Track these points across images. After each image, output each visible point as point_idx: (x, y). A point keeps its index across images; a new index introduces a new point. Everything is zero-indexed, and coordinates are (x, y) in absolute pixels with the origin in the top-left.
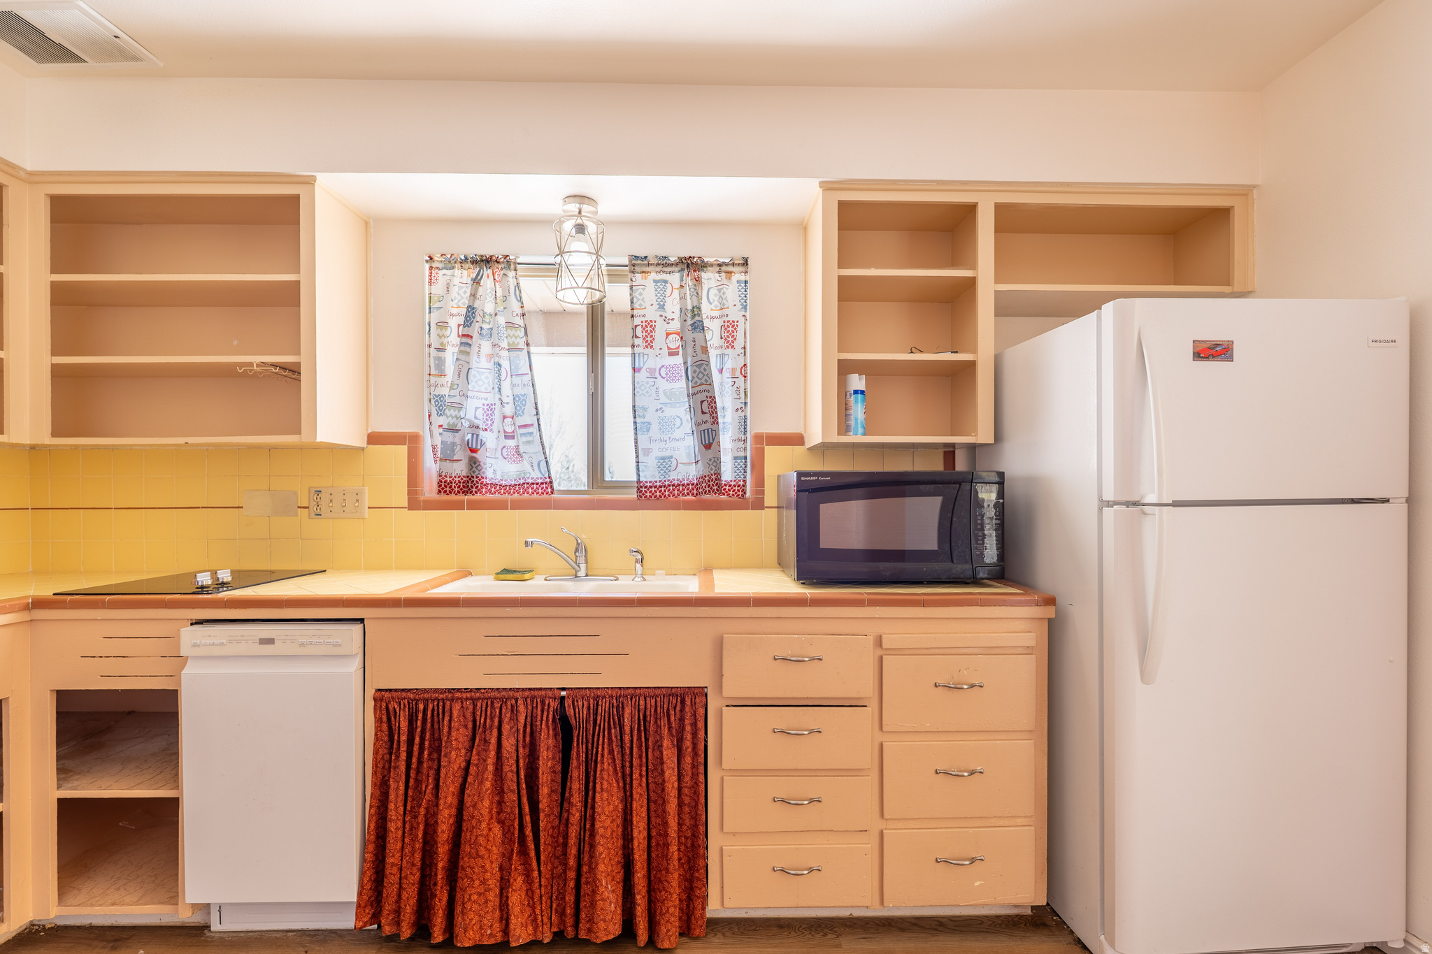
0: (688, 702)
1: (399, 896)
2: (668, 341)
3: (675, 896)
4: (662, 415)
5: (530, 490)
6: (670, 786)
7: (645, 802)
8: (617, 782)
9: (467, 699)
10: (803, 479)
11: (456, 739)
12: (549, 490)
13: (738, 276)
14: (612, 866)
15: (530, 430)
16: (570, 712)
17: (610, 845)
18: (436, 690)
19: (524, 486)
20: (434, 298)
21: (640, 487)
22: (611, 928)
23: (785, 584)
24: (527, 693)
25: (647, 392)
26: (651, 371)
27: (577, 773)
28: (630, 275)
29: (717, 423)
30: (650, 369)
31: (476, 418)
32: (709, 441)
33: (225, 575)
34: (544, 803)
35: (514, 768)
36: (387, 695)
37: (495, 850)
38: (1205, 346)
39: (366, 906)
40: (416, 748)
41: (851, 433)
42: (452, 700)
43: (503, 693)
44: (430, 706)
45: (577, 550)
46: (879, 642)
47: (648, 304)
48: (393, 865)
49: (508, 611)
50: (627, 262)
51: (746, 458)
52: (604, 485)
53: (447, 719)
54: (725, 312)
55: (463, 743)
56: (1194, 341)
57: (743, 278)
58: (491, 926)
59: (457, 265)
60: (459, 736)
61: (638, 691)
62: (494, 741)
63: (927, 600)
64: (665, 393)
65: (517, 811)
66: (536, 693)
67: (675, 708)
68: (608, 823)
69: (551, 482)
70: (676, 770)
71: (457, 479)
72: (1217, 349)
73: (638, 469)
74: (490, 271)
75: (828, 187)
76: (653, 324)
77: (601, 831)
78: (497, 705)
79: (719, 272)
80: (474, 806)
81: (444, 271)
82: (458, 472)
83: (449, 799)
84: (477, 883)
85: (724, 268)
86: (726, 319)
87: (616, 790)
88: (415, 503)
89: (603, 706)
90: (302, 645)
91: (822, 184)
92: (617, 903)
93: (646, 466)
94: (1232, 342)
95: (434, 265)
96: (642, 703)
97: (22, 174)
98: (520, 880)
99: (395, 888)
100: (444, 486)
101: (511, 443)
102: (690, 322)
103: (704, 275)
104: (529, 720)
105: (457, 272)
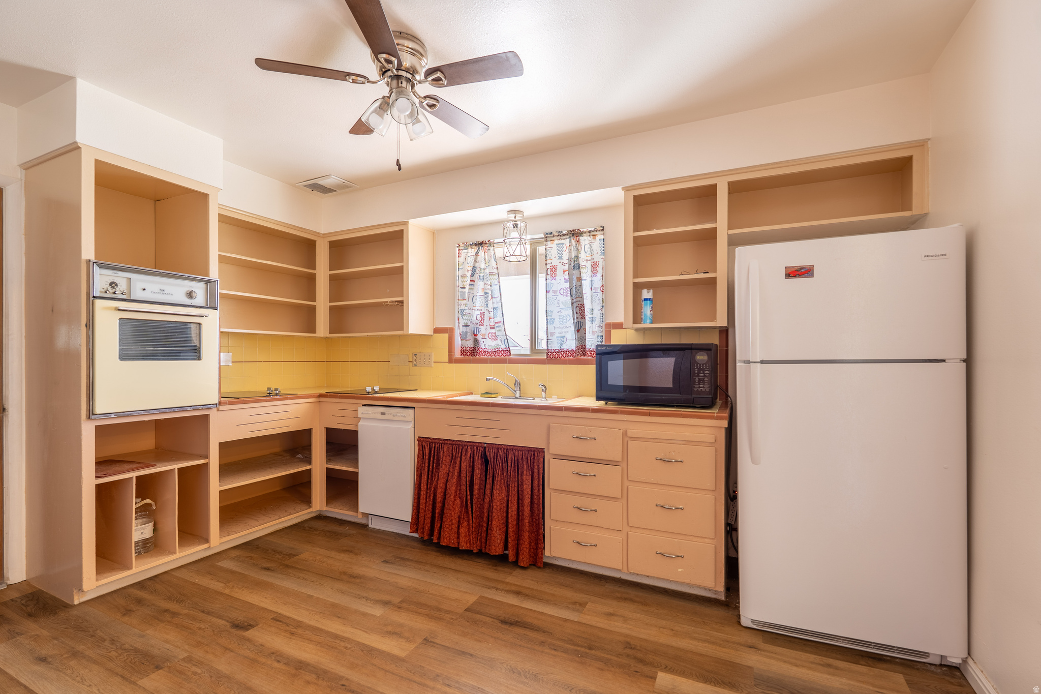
0: (536, 455)
1: (424, 522)
2: (564, 275)
3: (526, 543)
4: (561, 314)
5: (500, 354)
6: (526, 493)
7: (516, 498)
8: (505, 488)
9: (450, 444)
10: (599, 348)
11: (445, 461)
12: (509, 354)
13: (600, 236)
14: (500, 523)
15: (499, 324)
16: (488, 454)
17: (499, 514)
18: (439, 439)
19: (497, 352)
20: (460, 264)
21: (548, 352)
22: (497, 550)
23: (591, 402)
24: (471, 444)
25: (553, 303)
26: (555, 292)
27: (489, 481)
28: (545, 243)
29: (585, 318)
30: (554, 291)
31: (477, 319)
32: (580, 328)
33: (377, 388)
34: (476, 492)
35: (465, 475)
36: (422, 439)
37: (457, 509)
38: (793, 270)
39: (414, 525)
40: (431, 462)
41: (642, 323)
42: (444, 444)
43: (463, 443)
44: (437, 446)
45: (515, 384)
46: (625, 434)
47: (553, 257)
48: (422, 508)
49: (464, 407)
50: (543, 236)
51: (602, 336)
52: (536, 351)
53: (442, 451)
54: (593, 257)
55: (448, 463)
56: (786, 267)
57: (602, 237)
58: (453, 539)
59: (470, 247)
60: (446, 459)
61: (515, 447)
62: (458, 462)
63: (651, 413)
64: (562, 303)
65: (465, 494)
66: (475, 444)
67: (531, 457)
68: (498, 504)
69: (509, 350)
70: (530, 486)
71: (469, 349)
72: (802, 271)
73: (547, 343)
74: (483, 248)
75: (627, 189)
76: (556, 267)
77: (495, 507)
78: (461, 448)
79: (589, 236)
80: (449, 489)
81: (464, 251)
82: (469, 345)
83: (441, 485)
84: (449, 520)
85: (592, 233)
86: (593, 261)
87: (504, 491)
88: (452, 360)
89: (501, 453)
90: (394, 416)
91: (623, 189)
92: (501, 540)
93: (551, 342)
94: (813, 266)
95: (461, 248)
96: (516, 453)
97: (321, 235)
98: (466, 524)
99: (423, 518)
100: (463, 352)
101: (493, 331)
102: (573, 265)
103: (581, 238)
104: (472, 455)
105: (469, 250)
